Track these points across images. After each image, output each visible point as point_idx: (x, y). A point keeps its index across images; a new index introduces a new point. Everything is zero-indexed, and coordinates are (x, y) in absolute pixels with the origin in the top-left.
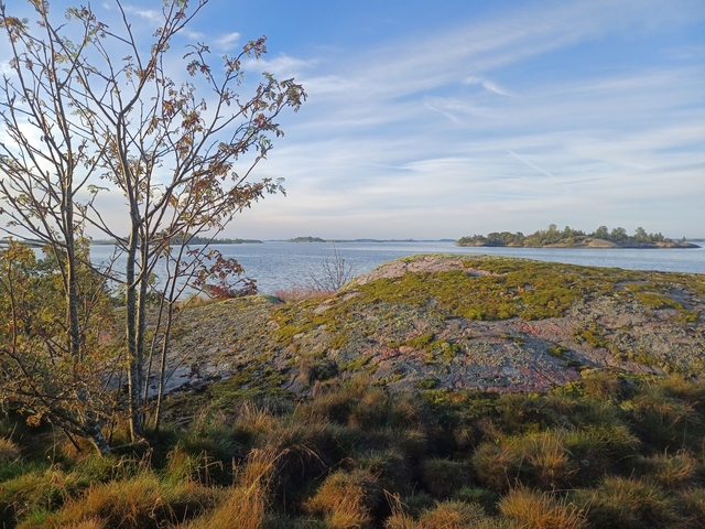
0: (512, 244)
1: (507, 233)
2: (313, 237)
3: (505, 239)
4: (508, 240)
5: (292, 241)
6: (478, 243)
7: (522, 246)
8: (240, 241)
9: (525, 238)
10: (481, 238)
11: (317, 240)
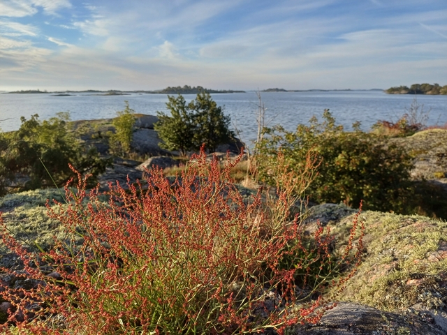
0: (430, 92)
1: (426, 85)
2: (279, 88)
3: (424, 88)
4: (427, 89)
5: (265, 91)
6: (403, 92)
7: (439, 93)
8: (231, 92)
9: (441, 88)
10: (405, 88)
11: (282, 90)
